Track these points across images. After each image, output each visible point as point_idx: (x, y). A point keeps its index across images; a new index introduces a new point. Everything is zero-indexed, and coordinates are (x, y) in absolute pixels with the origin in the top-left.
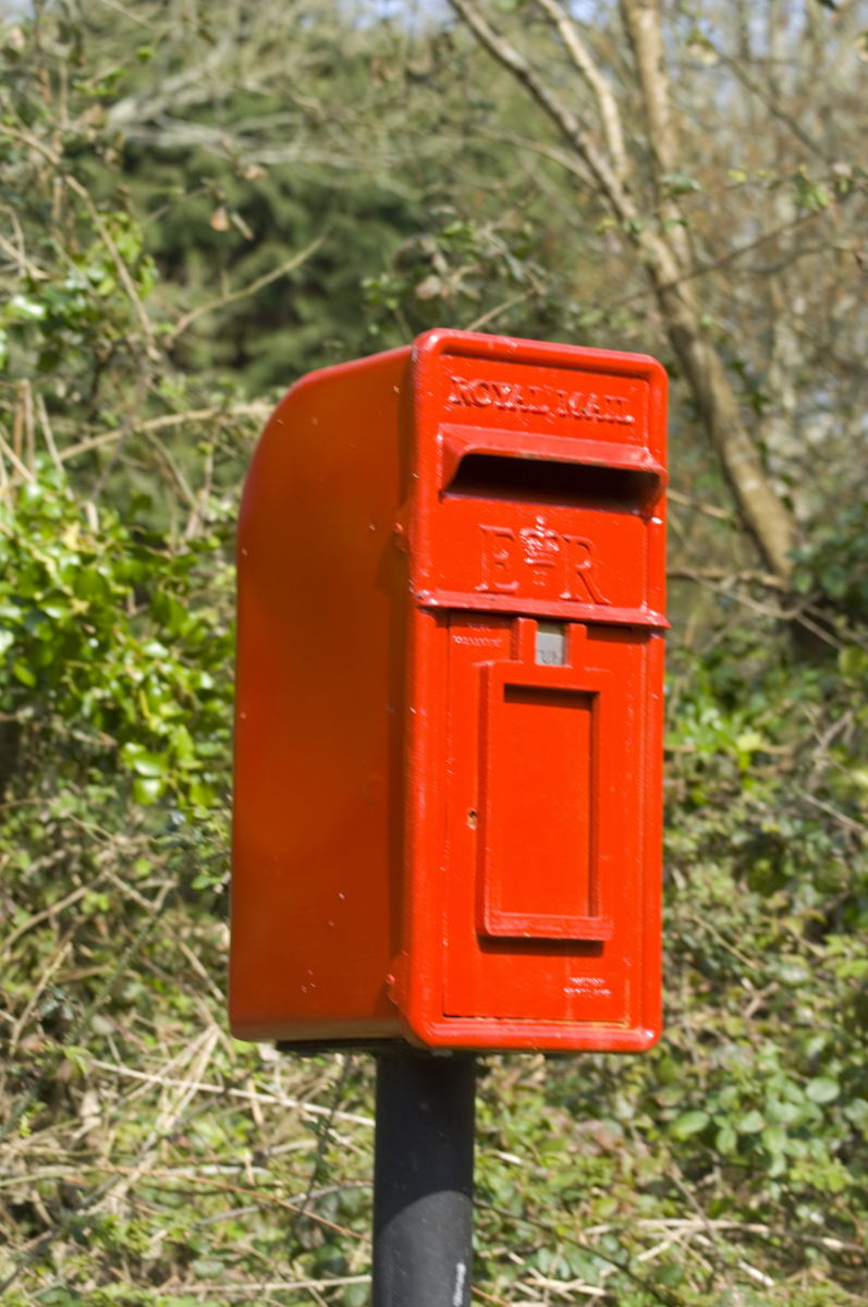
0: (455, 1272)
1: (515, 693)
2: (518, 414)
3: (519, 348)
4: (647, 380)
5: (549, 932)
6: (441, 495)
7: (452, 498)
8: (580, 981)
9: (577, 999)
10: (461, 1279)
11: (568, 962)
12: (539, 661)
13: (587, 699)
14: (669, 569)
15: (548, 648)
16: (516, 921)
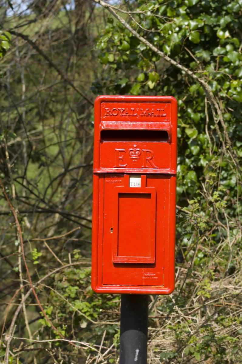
0: (135, 352)
1: (121, 195)
2: (127, 117)
3: (125, 99)
4: (171, 103)
6: (101, 141)
7: (105, 142)
8: (148, 274)
9: (146, 279)
10: (137, 354)
12: (131, 186)
15: (135, 183)
16: (122, 259)
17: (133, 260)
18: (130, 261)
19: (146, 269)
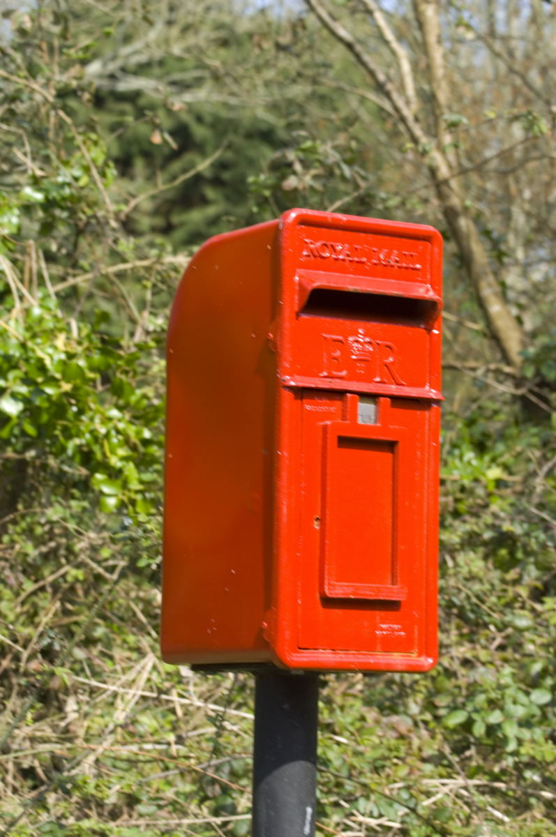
0: (305, 813)
1: (344, 442)
2: (347, 263)
3: (348, 221)
4: (429, 242)
5: (366, 595)
6: (298, 315)
7: (304, 317)
8: (386, 626)
9: (384, 638)
10: (309, 817)
11: (378, 614)
12: (360, 421)
13: (390, 446)
14: (443, 363)
15: (366, 413)
16: (345, 588)
17: (367, 593)
18: (361, 595)
19: (383, 614)
